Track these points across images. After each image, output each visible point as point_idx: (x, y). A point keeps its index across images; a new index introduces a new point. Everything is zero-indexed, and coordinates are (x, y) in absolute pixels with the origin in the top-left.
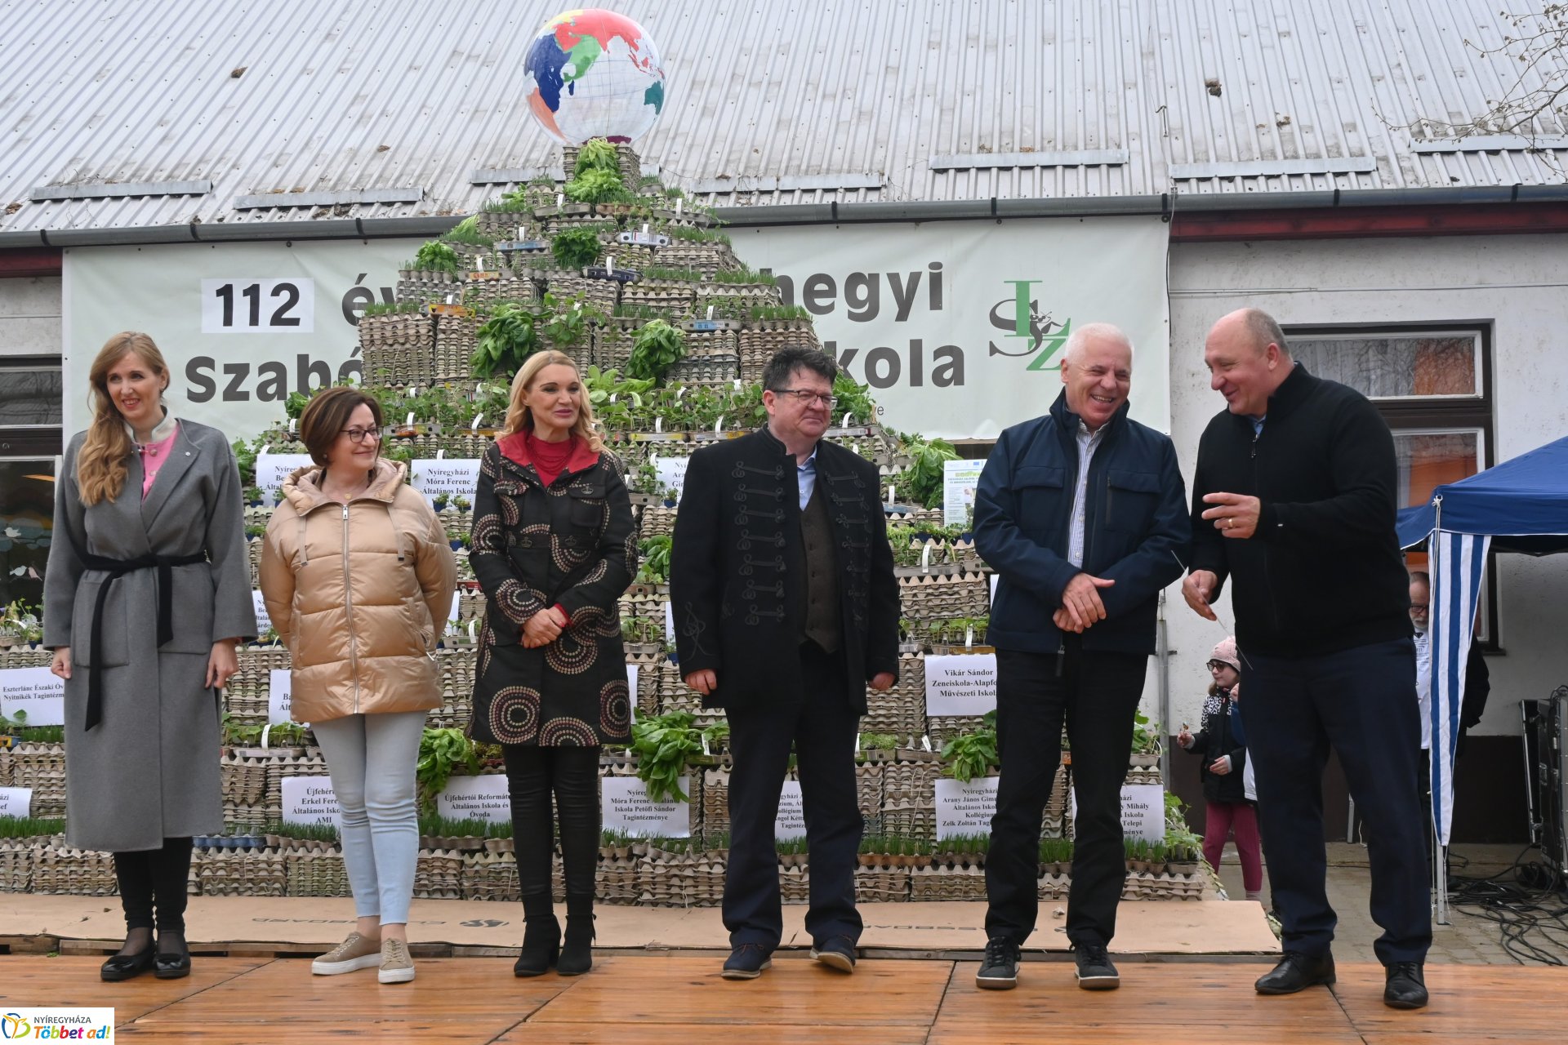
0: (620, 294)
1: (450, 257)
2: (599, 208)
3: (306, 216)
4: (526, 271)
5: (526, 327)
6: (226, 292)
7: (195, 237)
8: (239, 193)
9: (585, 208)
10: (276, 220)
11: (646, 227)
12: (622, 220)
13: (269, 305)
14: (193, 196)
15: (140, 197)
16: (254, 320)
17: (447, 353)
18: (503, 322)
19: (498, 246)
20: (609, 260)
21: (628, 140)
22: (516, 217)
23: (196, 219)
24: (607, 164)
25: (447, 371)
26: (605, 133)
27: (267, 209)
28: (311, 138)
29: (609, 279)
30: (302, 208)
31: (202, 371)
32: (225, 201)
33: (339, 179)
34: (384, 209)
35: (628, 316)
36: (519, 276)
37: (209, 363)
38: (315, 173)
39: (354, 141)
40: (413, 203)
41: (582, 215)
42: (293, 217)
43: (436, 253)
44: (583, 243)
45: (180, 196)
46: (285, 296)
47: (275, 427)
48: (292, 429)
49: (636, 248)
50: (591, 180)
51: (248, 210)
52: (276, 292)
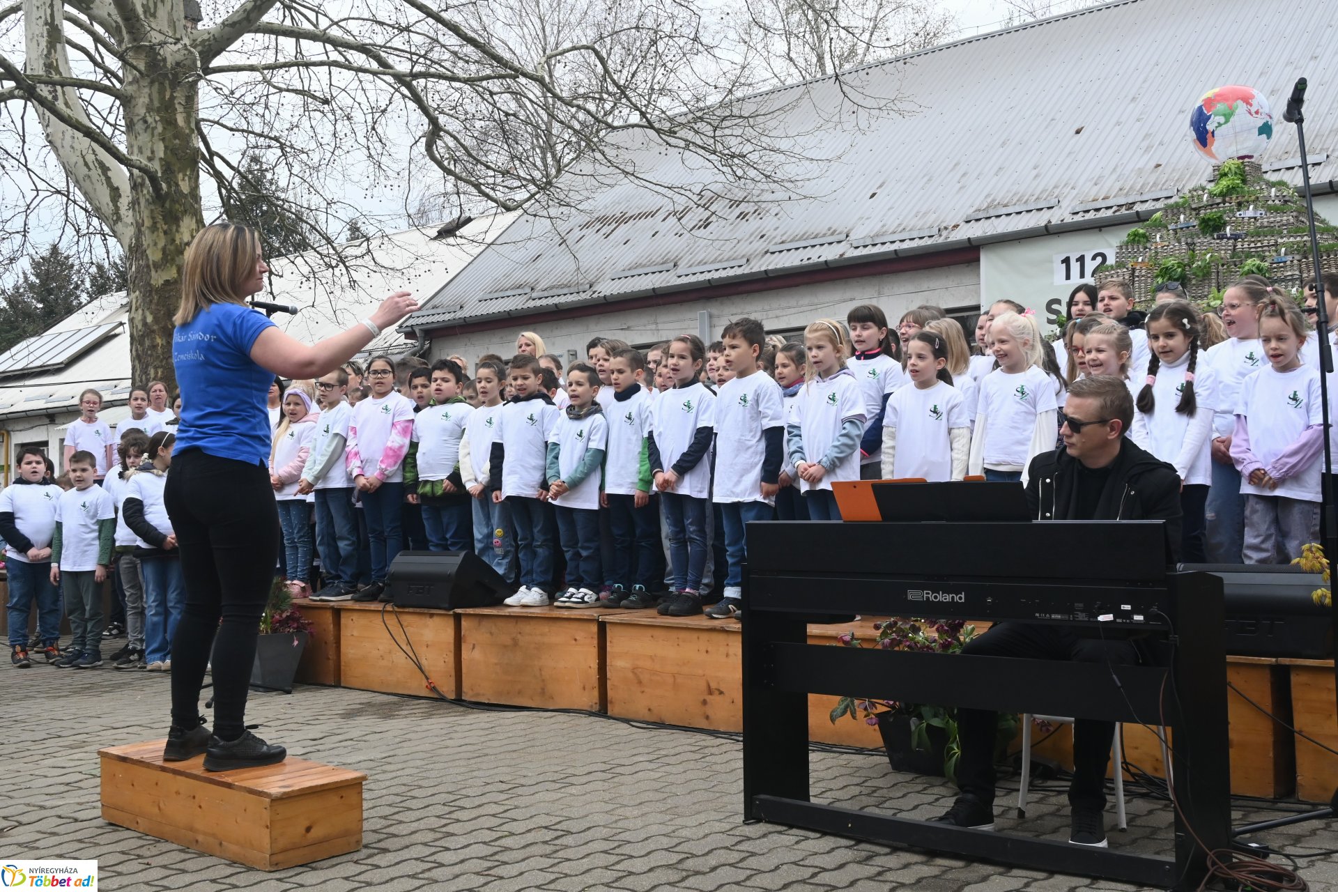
0: (1235, 246)
1: (1144, 236)
2: (1227, 199)
3: (1109, 213)
4: (1183, 239)
5: (1179, 270)
6: (1066, 261)
7: (1049, 232)
8: (1073, 204)
9: (1219, 200)
10: (1092, 217)
11: (1251, 207)
12: (1240, 204)
13: (1090, 266)
14: (1049, 208)
15: (1020, 213)
16: (1082, 275)
17: (1140, 288)
18: (1167, 268)
19: (1170, 227)
20: (1228, 228)
21: (1251, 157)
22: (1181, 209)
23: (1049, 222)
24: (1236, 173)
25: (1140, 297)
26: (1235, 155)
27: (1088, 211)
28: (1117, 166)
29: (1229, 239)
30: (1107, 208)
31: (1055, 307)
32: (1066, 209)
33: (1131, 188)
34: (1155, 203)
35: (1238, 258)
36: (1180, 243)
37: (1058, 302)
38: (1118, 185)
39: (1140, 165)
40: (1171, 197)
41: (1218, 204)
42: (1103, 214)
43: (1136, 235)
44: (1215, 220)
45: (1042, 209)
46: (1099, 259)
47: (1051, 333)
48: (1058, 334)
49: (1246, 219)
50: (1224, 182)
51: (1077, 213)
52: (1094, 258)
